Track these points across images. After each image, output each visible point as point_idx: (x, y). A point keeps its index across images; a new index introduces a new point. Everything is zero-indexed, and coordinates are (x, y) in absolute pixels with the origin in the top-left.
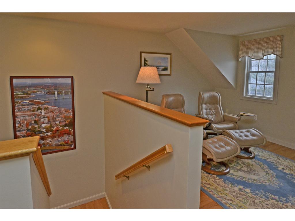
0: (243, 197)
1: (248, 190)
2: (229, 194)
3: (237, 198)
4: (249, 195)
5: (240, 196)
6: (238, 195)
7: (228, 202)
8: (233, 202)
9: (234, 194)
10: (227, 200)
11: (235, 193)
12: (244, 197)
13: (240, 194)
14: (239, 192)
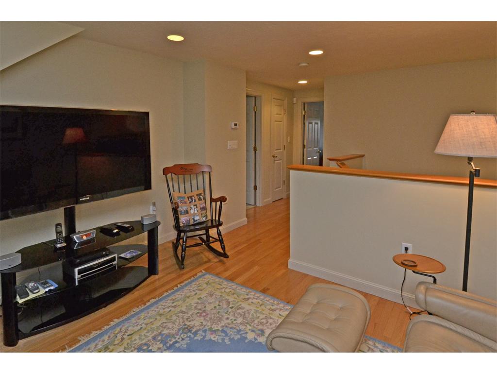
0: (259, 320)
1: (251, 336)
2: (277, 319)
3: (266, 317)
4: (250, 328)
5: (262, 321)
6: (264, 321)
7: (277, 307)
8: (271, 308)
9: (270, 321)
10: (278, 307)
11: (270, 323)
12: (256, 322)
13: (261, 323)
14: (265, 328)
